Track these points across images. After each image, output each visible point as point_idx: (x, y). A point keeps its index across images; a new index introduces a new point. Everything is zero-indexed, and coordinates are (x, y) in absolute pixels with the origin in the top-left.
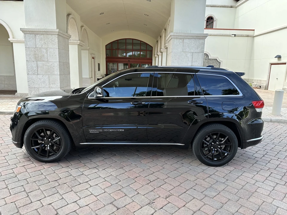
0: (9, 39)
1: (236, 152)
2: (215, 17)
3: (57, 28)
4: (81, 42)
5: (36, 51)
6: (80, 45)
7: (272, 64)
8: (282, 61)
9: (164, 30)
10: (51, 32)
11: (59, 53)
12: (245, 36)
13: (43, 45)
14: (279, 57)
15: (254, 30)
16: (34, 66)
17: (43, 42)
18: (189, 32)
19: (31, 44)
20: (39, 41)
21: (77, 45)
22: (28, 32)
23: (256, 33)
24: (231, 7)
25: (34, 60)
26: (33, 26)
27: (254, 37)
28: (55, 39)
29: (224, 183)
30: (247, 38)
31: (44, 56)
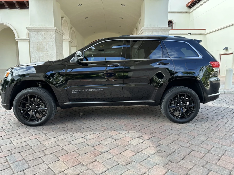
0: (15, 39)
1: (198, 112)
2: (174, 21)
3: (54, 26)
4: (72, 40)
5: (39, 44)
6: (71, 42)
7: (221, 55)
8: (229, 51)
9: (135, 29)
10: (50, 30)
11: (56, 46)
12: (199, 34)
13: (44, 40)
14: (227, 49)
15: (205, 29)
16: (37, 55)
17: (43, 38)
18: (157, 27)
19: (34, 39)
20: (41, 36)
21: (68, 42)
22: (33, 30)
23: (207, 32)
24: (186, 13)
25: (36, 51)
26: (36, 25)
27: (205, 35)
28: (53, 34)
29: (193, 126)
30: (200, 35)
31: (44, 48)
